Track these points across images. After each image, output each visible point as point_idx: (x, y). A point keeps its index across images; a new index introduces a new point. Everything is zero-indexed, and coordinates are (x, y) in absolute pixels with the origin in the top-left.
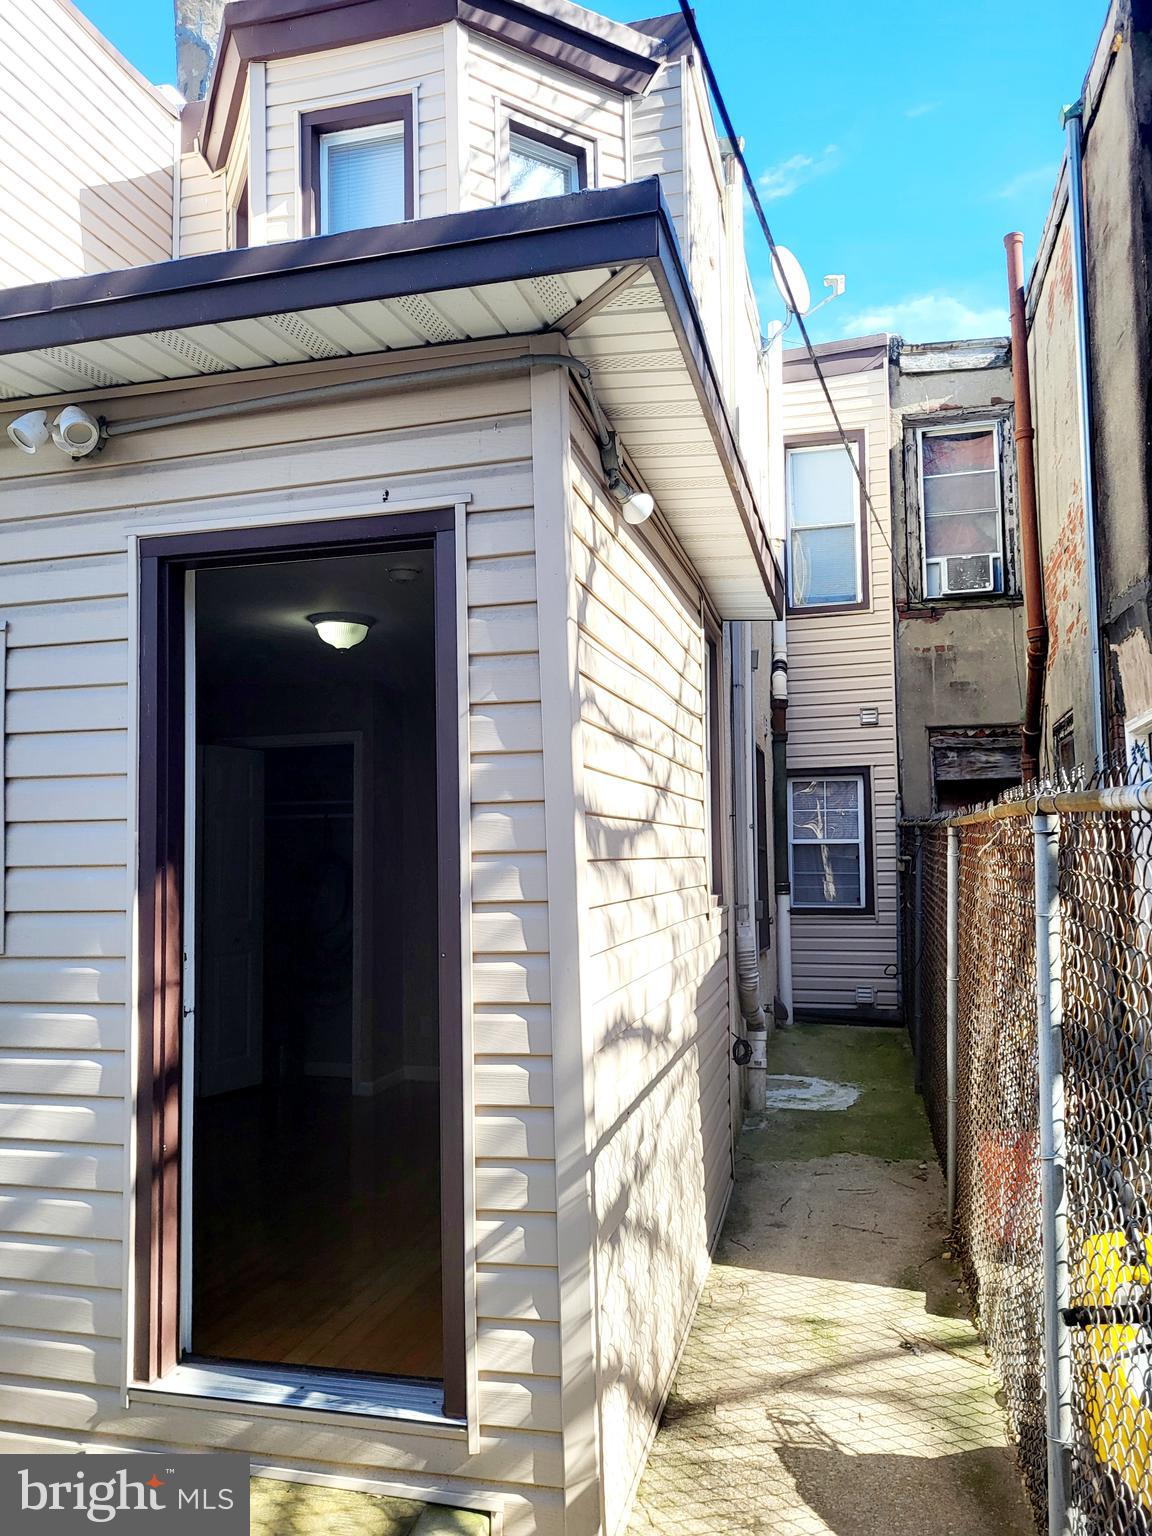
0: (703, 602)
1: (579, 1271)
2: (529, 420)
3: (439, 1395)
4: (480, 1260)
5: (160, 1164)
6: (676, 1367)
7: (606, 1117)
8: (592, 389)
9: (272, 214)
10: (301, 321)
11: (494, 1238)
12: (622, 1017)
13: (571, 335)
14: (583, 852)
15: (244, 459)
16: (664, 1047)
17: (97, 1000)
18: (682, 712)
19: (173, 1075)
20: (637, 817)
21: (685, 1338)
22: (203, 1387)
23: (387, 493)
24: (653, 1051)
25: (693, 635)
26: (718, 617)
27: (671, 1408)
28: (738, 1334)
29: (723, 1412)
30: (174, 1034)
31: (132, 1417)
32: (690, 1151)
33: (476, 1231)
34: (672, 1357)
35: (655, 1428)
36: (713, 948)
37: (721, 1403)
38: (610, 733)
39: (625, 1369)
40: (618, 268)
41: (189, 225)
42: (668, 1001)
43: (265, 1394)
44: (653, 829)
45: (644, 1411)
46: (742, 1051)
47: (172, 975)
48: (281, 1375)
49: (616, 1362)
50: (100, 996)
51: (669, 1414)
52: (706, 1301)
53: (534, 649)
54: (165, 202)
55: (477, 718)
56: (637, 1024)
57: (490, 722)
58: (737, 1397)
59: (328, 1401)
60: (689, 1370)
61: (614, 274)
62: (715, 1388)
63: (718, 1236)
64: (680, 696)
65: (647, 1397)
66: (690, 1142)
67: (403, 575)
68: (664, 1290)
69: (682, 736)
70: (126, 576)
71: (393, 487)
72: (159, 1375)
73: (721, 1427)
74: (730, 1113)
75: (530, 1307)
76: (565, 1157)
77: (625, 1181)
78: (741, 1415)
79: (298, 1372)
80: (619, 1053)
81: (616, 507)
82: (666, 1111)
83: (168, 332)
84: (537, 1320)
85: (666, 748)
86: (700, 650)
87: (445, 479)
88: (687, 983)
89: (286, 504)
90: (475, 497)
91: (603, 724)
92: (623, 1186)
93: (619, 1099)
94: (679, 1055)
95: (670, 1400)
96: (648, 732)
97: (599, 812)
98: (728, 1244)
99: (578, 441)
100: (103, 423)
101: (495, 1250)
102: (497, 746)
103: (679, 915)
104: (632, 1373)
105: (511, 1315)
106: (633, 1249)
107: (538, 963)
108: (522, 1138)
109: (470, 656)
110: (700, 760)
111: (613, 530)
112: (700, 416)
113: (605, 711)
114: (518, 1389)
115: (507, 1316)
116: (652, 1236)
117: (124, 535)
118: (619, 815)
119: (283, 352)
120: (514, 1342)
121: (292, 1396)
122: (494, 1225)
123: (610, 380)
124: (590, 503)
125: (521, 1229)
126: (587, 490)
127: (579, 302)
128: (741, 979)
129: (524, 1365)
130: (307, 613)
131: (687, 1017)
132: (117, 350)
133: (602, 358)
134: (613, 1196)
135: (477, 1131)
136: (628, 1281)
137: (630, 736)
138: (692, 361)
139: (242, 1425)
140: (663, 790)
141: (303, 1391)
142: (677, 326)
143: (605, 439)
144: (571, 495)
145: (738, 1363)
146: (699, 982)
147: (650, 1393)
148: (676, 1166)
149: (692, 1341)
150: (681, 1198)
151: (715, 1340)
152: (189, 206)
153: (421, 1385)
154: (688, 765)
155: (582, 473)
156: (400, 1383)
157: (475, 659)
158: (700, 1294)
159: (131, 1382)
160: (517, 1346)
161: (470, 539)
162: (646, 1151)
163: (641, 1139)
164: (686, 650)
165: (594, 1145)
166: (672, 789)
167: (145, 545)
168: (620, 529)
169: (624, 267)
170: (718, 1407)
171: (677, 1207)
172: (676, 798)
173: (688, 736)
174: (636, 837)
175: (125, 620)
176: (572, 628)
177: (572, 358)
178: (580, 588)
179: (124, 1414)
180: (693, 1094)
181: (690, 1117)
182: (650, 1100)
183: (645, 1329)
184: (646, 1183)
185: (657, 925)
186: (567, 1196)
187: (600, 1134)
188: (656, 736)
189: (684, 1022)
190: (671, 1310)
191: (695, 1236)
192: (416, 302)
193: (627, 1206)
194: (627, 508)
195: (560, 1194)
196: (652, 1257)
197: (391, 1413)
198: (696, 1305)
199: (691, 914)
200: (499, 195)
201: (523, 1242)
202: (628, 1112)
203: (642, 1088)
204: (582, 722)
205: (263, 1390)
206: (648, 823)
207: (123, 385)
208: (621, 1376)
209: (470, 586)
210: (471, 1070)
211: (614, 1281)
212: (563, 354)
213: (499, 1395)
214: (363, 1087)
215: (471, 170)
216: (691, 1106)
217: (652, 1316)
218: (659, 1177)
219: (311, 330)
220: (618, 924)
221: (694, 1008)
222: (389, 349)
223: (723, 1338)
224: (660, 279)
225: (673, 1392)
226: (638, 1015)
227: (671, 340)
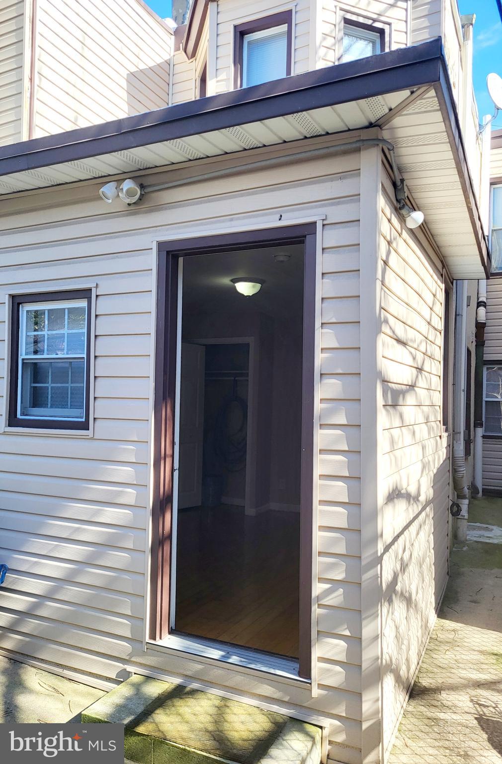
0: (444, 270)
1: (372, 615)
2: (359, 175)
3: (297, 666)
4: (320, 603)
5: (162, 541)
6: (418, 668)
7: (388, 537)
8: (394, 156)
9: (219, 78)
10: (241, 130)
11: (327, 593)
12: (397, 487)
13: (383, 128)
14: (380, 401)
15: (209, 202)
16: (416, 503)
17: (134, 461)
18: (431, 329)
19: (168, 499)
20: (406, 384)
21: (423, 654)
22: (181, 646)
23: (281, 216)
24: (411, 506)
25: (439, 288)
26: (451, 278)
27: (416, 688)
28: (453, 656)
29: (445, 695)
30: (170, 480)
31: (148, 656)
32: (428, 559)
33: (318, 588)
34: (416, 663)
35: (407, 697)
36: (443, 454)
37: (444, 690)
38: (395, 339)
39: (394, 666)
40: (415, 89)
41: (177, 88)
42: (419, 480)
43: (210, 653)
44: (414, 390)
45: (402, 688)
46: (455, 509)
47: (169, 452)
48: (218, 646)
49: (389, 663)
50: (136, 459)
51: (415, 692)
52: (434, 636)
53: (358, 295)
54: (165, 77)
55: (325, 330)
56: (403, 491)
57: (330, 333)
58: (453, 688)
59: (241, 661)
60: (425, 670)
61: (412, 93)
62: (440, 682)
63: (440, 604)
64: (431, 320)
65: (403, 682)
66: (428, 555)
67: (281, 259)
68: (413, 628)
69: (431, 341)
70: (151, 261)
71: (284, 213)
72: (161, 638)
73: (444, 702)
74: (447, 541)
75: (346, 629)
76: (367, 556)
77: (396, 571)
78: (455, 698)
79: (226, 645)
80: (394, 506)
81: (402, 219)
82: (416, 538)
83: (175, 140)
84: (349, 636)
85: (423, 349)
86: (441, 296)
87: (312, 208)
88: (429, 472)
89: (228, 224)
90: (327, 217)
91: (391, 334)
92: (395, 573)
93: (394, 529)
94: (424, 509)
95: (415, 685)
96: (414, 340)
97: (388, 380)
98: (446, 609)
99: (384, 184)
100: (142, 187)
101: (328, 599)
102: (336, 345)
103: (426, 436)
104: (397, 668)
105: (336, 631)
106: (399, 607)
107: (354, 457)
108: (343, 544)
109: (322, 299)
110: (439, 354)
111: (400, 231)
112: (454, 168)
113: (393, 328)
114: (338, 668)
115: (332, 632)
116: (408, 600)
117: (151, 241)
118: (398, 382)
119: (230, 146)
120: (337, 645)
121: (223, 656)
122: (327, 586)
123: (403, 151)
124: (389, 217)
125: (341, 590)
126: (388, 211)
127: (390, 110)
128: (455, 471)
129: (342, 657)
130: (231, 278)
131: (428, 489)
132: (150, 150)
133: (400, 139)
134: (390, 578)
135: (319, 538)
136: (396, 622)
137: (405, 341)
138: (452, 138)
139: (199, 667)
140: (420, 370)
141: (228, 655)
142: (446, 119)
143: (399, 183)
144: (380, 214)
145: (453, 671)
146: (435, 471)
147: (405, 680)
148: (421, 567)
149: (427, 656)
150: (423, 583)
151: (440, 657)
152: (177, 78)
153: (287, 660)
154: (433, 357)
155: (386, 201)
156: (276, 657)
157: (325, 300)
158: (430, 633)
159: (147, 640)
160: (338, 647)
161: (324, 239)
162: (406, 557)
163: (404, 550)
164: (434, 296)
165: (382, 551)
166: (425, 369)
167: (161, 245)
168: (404, 231)
169: (419, 88)
170: (442, 692)
171: (421, 587)
172: (426, 374)
173: (433, 341)
174: (406, 394)
175: (151, 282)
176: (379, 283)
177: (384, 140)
178: (382, 262)
179: (144, 654)
180: (430, 529)
181: (428, 541)
182: (409, 531)
183: (404, 647)
184: (406, 573)
185: (415, 441)
186: (366, 576)
187: (385, 546)
188: (418, 341)
189: (427, 492)
190: (416, 640)
191: (429, 603)
192: (301, 116)
193: (396, 584)
194: (408, 220)
195: (363, 574)
196: (408, 611)
197: (272, 671)
198: (429, 638)
199: (432, 436)
200: (337, 58)
201: (342, 596)
202: (398, 536)
203: (405, 524)
204: (382, 334)
205: (209, 651)
206: (412, 386)
207: (152, 168)
208: (391, 669)
209: (323, 263)
210: (317, 508)
211: (389, 621)
212: (379, 138)
213: (328, 670)
214: (250, 511)
215: (323, 46)
216: (429, 536)
217: (407, 641)
218: (412, 570)
219: (246, 134)
220: (396, 438)
221: (432, 485)
222: (285, 142)
223: (445, 657)
224: (440, 93)
225: (417, 681)
226: (405, 486)
227: (442, 127)
